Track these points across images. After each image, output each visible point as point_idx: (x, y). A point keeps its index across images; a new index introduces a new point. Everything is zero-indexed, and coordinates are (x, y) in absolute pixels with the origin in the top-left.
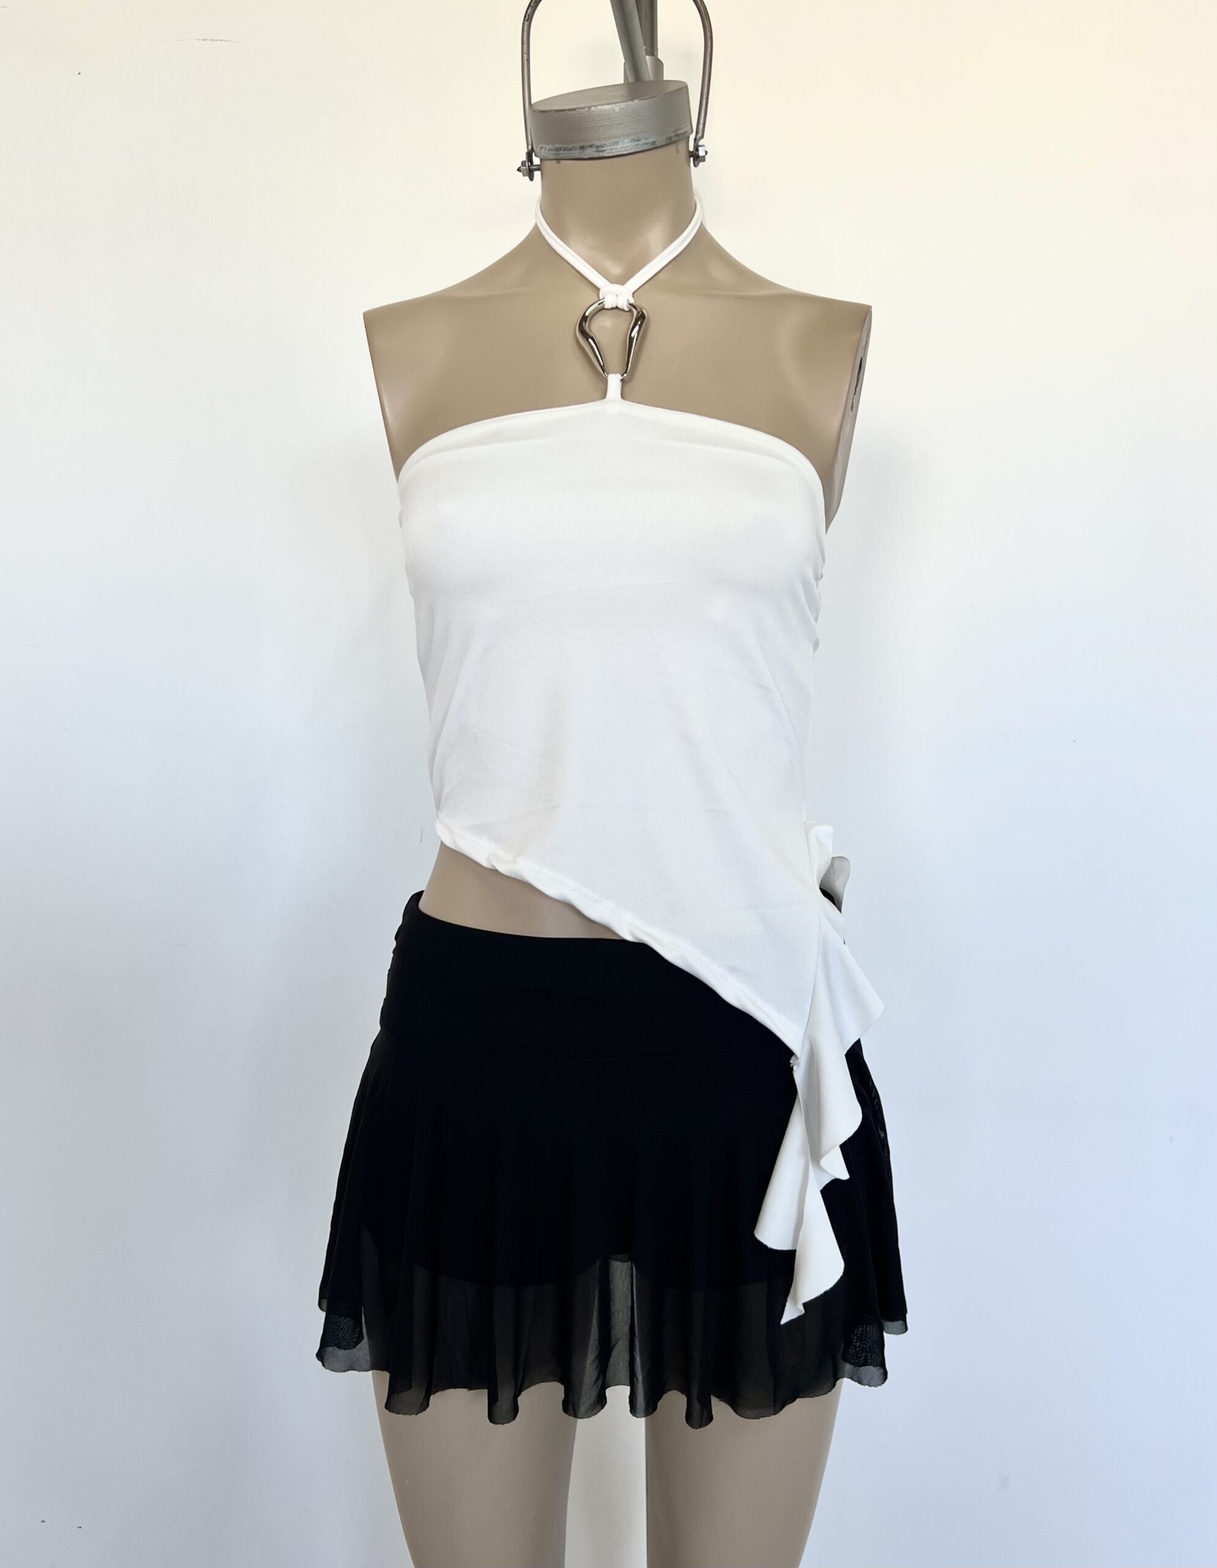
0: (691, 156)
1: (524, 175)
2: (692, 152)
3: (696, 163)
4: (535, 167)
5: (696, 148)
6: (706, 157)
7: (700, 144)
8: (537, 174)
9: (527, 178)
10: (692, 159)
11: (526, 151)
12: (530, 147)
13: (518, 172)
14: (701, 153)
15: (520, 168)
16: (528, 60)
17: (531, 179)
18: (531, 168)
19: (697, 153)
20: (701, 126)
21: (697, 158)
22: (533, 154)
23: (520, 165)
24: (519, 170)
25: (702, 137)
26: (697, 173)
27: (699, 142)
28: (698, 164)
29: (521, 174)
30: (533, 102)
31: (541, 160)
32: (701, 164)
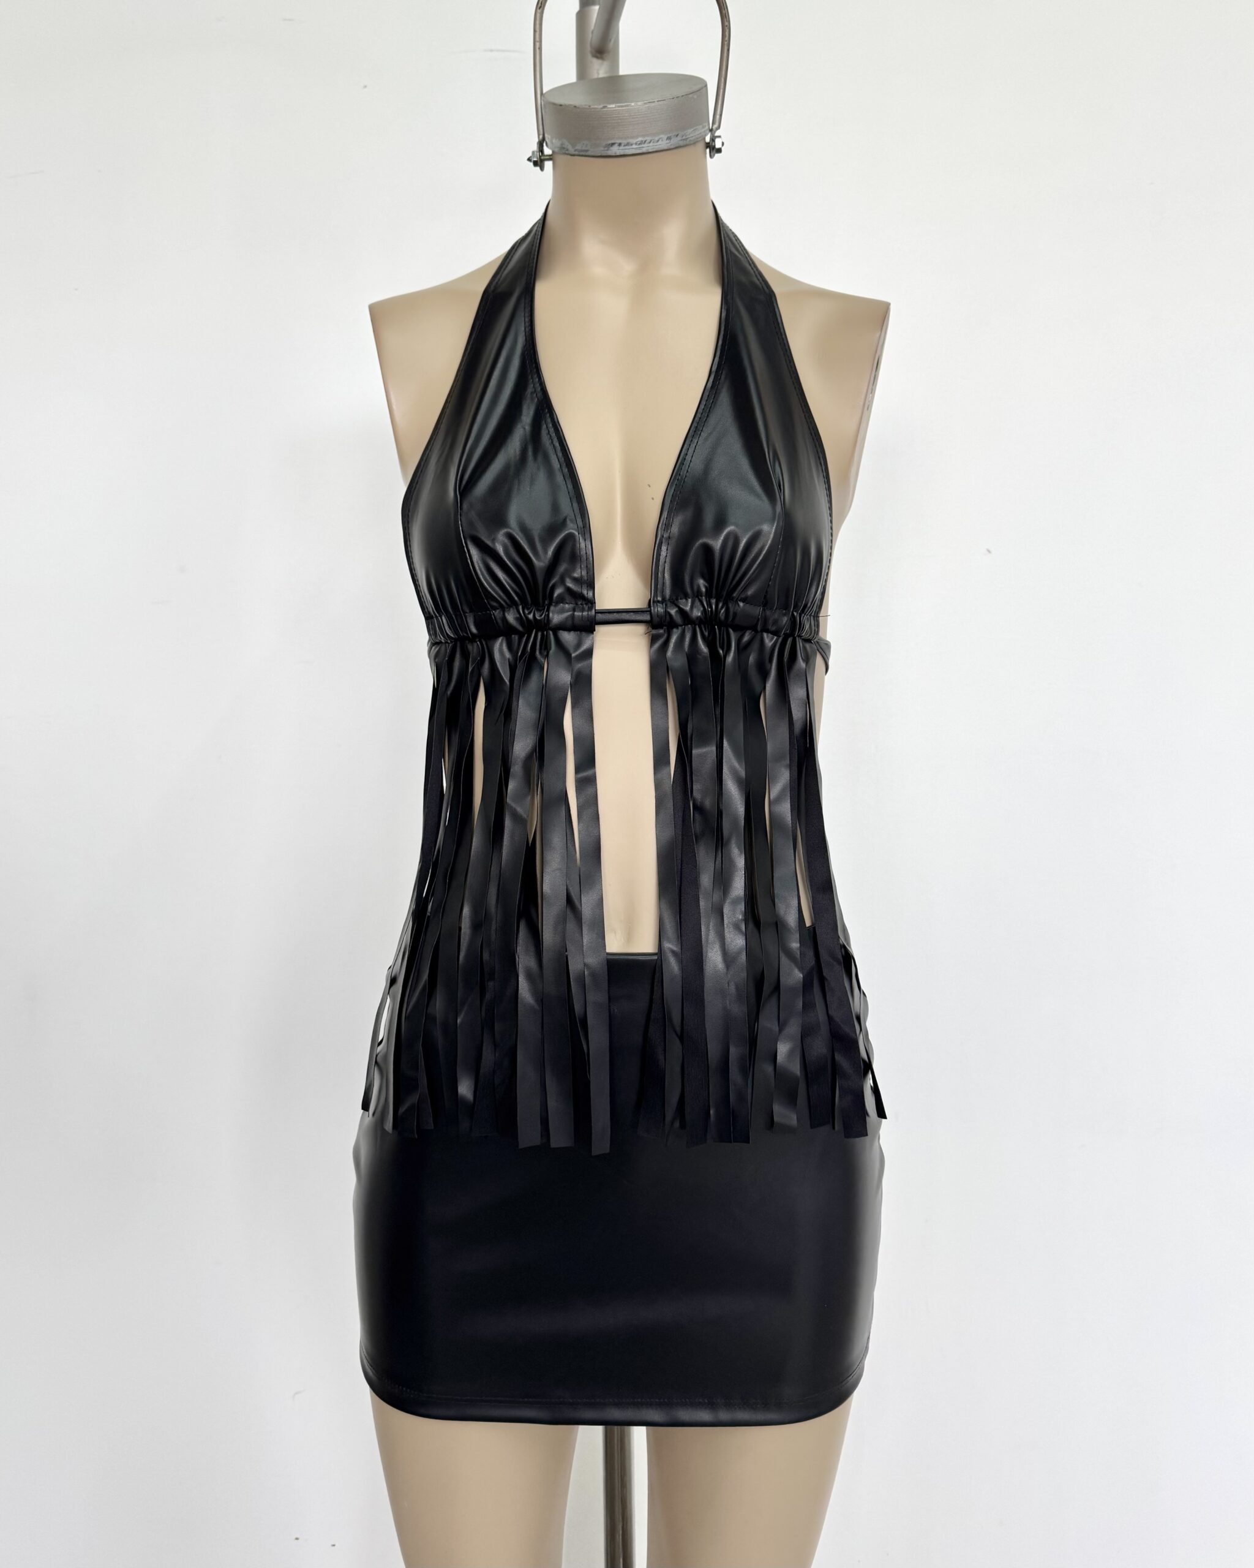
0: (707, 147)
1: (536, 164)
2: (708, 143)
3: (712, 154)
4: (546, 157)
5: (713, 140)
6: (723, 149)
7: (717, 134)
8: (548, 165)
9: (538, 168)
10: (708, 150)
11: (537, 140)
12: (541, 137)
13: (528, 163)
14: (718, 144)
15: (531, 157)
16: (540, 48)
17: (542, 169)
18: (542, 158)
19: (713, 144)
20: (718, 117)
21: (715, 150)
22: (545, 144)
23: (530, 154)
24: (529, 160)
25: (719, 127)
26: (713, 164)
27: (715, 132)
28: (714, 155)
29: (532, 164)
30: (544, 91)
31: (553, 152)
32: (717, 155)
